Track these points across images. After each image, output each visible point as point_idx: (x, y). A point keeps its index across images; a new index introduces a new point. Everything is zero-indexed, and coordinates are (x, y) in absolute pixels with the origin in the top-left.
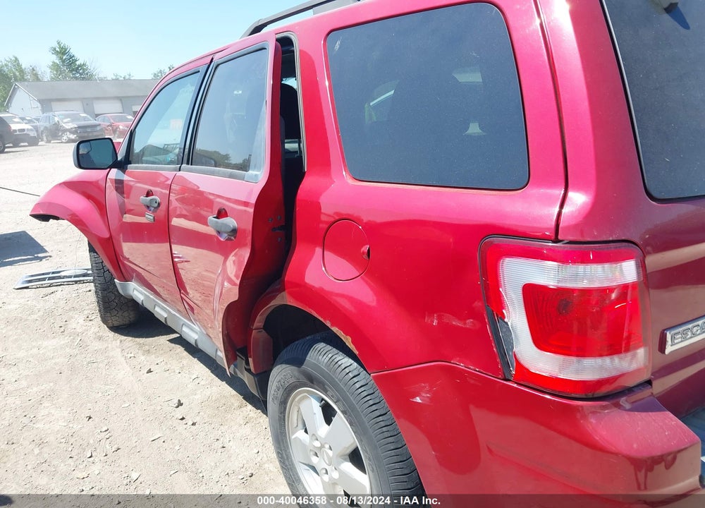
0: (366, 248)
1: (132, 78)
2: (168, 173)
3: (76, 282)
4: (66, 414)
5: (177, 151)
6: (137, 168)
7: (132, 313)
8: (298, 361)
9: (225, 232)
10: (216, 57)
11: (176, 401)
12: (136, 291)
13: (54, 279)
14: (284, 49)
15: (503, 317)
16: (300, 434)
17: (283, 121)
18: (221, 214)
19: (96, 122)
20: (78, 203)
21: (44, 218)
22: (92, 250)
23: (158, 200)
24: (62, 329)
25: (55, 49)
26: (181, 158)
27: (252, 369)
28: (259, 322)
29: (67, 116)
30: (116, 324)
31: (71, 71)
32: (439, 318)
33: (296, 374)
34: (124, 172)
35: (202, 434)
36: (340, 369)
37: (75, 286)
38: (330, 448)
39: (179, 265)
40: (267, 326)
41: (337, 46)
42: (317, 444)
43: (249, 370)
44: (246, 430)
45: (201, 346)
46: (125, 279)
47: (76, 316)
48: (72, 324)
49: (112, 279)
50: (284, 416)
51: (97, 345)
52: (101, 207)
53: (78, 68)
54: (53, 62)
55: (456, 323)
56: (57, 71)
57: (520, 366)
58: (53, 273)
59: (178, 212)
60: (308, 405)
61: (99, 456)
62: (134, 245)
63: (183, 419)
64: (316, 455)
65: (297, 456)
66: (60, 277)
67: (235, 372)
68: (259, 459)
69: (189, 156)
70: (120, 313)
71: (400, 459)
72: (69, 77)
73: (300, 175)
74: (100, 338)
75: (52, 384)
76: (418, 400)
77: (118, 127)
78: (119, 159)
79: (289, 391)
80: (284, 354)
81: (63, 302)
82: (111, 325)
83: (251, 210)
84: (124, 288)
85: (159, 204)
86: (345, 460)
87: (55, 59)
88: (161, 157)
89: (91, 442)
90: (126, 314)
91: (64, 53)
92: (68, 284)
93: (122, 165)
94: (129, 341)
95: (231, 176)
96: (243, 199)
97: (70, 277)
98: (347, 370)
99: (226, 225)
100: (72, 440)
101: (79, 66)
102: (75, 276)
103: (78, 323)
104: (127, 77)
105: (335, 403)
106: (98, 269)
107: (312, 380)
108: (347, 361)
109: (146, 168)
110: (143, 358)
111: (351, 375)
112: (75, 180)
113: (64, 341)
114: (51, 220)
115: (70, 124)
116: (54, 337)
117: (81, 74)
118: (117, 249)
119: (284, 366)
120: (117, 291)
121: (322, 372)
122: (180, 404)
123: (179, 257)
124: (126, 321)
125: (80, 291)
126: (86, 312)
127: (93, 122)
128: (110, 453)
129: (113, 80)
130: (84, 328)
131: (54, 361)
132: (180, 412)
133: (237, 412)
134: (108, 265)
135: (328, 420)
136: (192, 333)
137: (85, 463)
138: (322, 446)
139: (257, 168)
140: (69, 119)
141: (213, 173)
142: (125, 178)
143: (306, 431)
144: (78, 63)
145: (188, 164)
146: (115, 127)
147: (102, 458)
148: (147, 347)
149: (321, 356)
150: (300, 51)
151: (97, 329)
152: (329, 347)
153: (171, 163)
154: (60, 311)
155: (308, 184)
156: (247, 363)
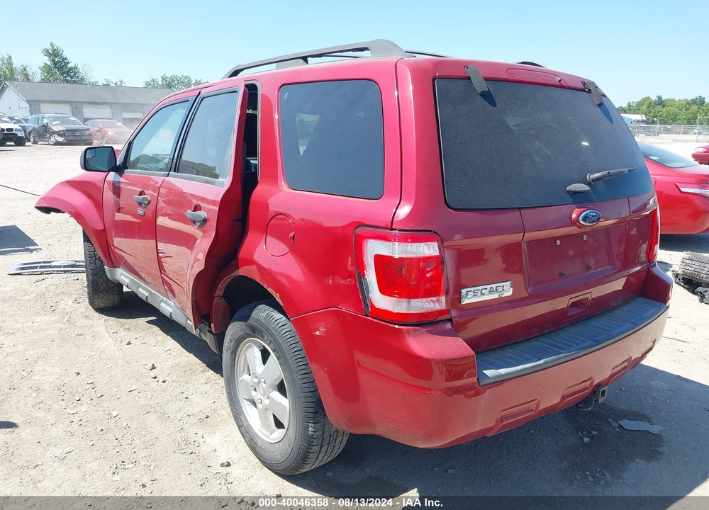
0: (292, 234)
1: (124, 85)
2: (158, 178)
3: (65, 272)
4: (58, 370)
5: (167, 161)
6: (131, 172)
7: (116, 297)
8: (245, 318)
9: (199, 221)
10: (203, 91)
11: (150, 366)
12: (122, 276)
13: (45, 268)
14: (251, 92)
15: (364, 275)
16: (246, 377)
17: (245, 145)
18: (197, 208)
19: (86, 127)
20: (78, 199)
21: (47, 210)
22: (86, 239)
23: (149, 198)
24: (53, 309)
25: (47, 51)
26: (169, 167)
27: (213, 331)
28: (220, 291)
29: (56, 119)
30: (102, 305)
31: (62, 74)
32: (333, 280)
33: (244, 327)
34: (121, 176)
35: (170, 389)
36: (273, 321)
37: (64, 275)
38: (265, 382)
39: (162, 259)
40: (226, 295)
41: (286, 96)
42: (256, 380)
43: (211, 332)
44: (207, 387)
45: (174, 318)
46: (114, 265)
47: (66, 299)
48: (62, 305)
49: (102, 266)
50: (234, 363)
51: (84, 322)
52: (98, 204)
53: (69, 71)
54: (45, 64)
55: (342, 282)
56: (48, 73)
57: (373, 306)
58: (44, 262)
59: (163, 212)
60: (252, 353)
61: (86, 400)
62: (122, 239)
63: (155, 378)
64: (255, 390)
65: (242, 395)
66: (50, 267)
67: (200, 336)
68: (214, 407)
69: (176, 165)
70: (106, 296)
71: (307, 380)
72: (60, 79)
73: (255, 183)
74: (87, 317)
75: (45, 349)
76: (318, 333)
77: (106, 133)
78: (118, 164)
79: (238, 342)
80: (238, 315)
81: (53, 288)
82: (97, 306)
83: (217, 209)
84: (112, 273)
85: (149, 202)
86: (275, 389)
87: (47, 60)
88: (152, 165)
89: (80, 390)
90: (111, 297)
91: (56, 56)
92: (58, 272)
93: (119, 170)
94: (112, 321)
95: (206, 182)
96: (212, 199)
97: (60, 267)
98: (278, 321)
99: (200, 216)
100: (63, 389)
101: (70, 69)
102: (65, 267)
103: (67, 304)
104: (119, 83)
105: (269, 345)
106: (91, 256)
107: (255, 331)
108: (279, 316)
109: (140, 173)
110: (124, 333)
111: (280, 325)
112: (77, 179)
113: (55, 317)
114: (52, 213)
115: (59, 127)
116: (46, 314)
117: (72, 77)
118: (109, 239)
119: (236, 323)
120: (106, 276)
121: (262, 324)
122: (154, 368)
123: (163, 253)
124: (111, 304)
125: (68, 279)
126: (74, 296)
127: (82, 126)
128: (95, 398)
129: (104, 85)
130: (72, 308)
131: (46, 332)
132: (153, 373)
133: (201, 375)
134: (100, 253)
135: (264, 361)
136: (168, 307)
137: (74, 404)
138: (260, 382)
139: (224, 176)
140: (58, 122)
141: (193, 179)
142: (122, 180)
143: (250, 375)
144: (69, 66)
145: (175, 171)
146: (103, 133)
147: (89, 402)
148: (127, 326)
149: (262, 313)
150: (262, 95)
151: (84, 310)
152: (268, 307)
153: (161, 170)
154: (51, 294)
155: (260, 190)
156: (210, 327)
